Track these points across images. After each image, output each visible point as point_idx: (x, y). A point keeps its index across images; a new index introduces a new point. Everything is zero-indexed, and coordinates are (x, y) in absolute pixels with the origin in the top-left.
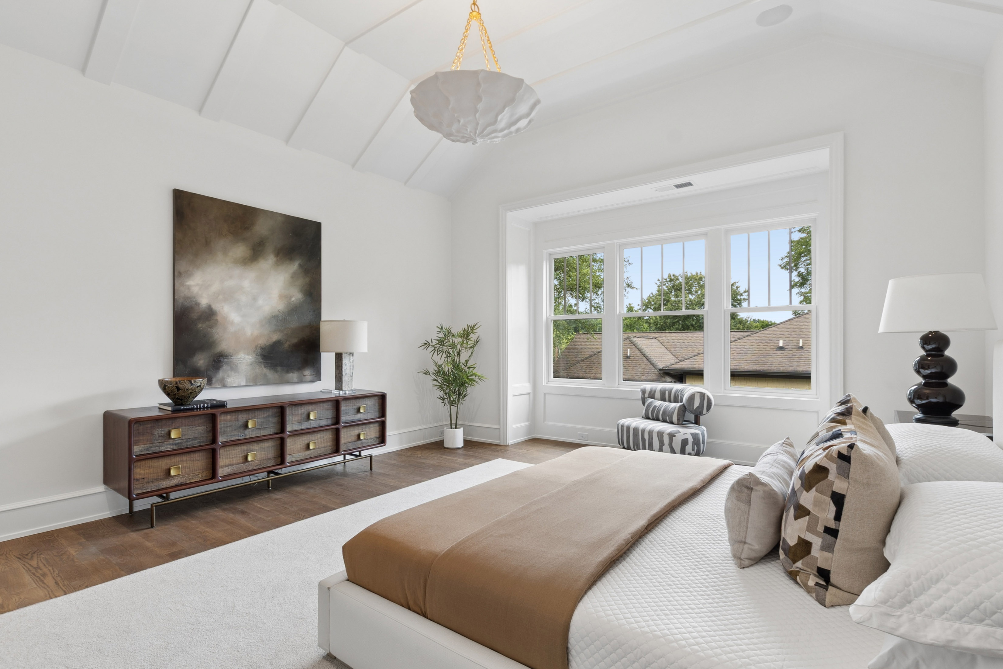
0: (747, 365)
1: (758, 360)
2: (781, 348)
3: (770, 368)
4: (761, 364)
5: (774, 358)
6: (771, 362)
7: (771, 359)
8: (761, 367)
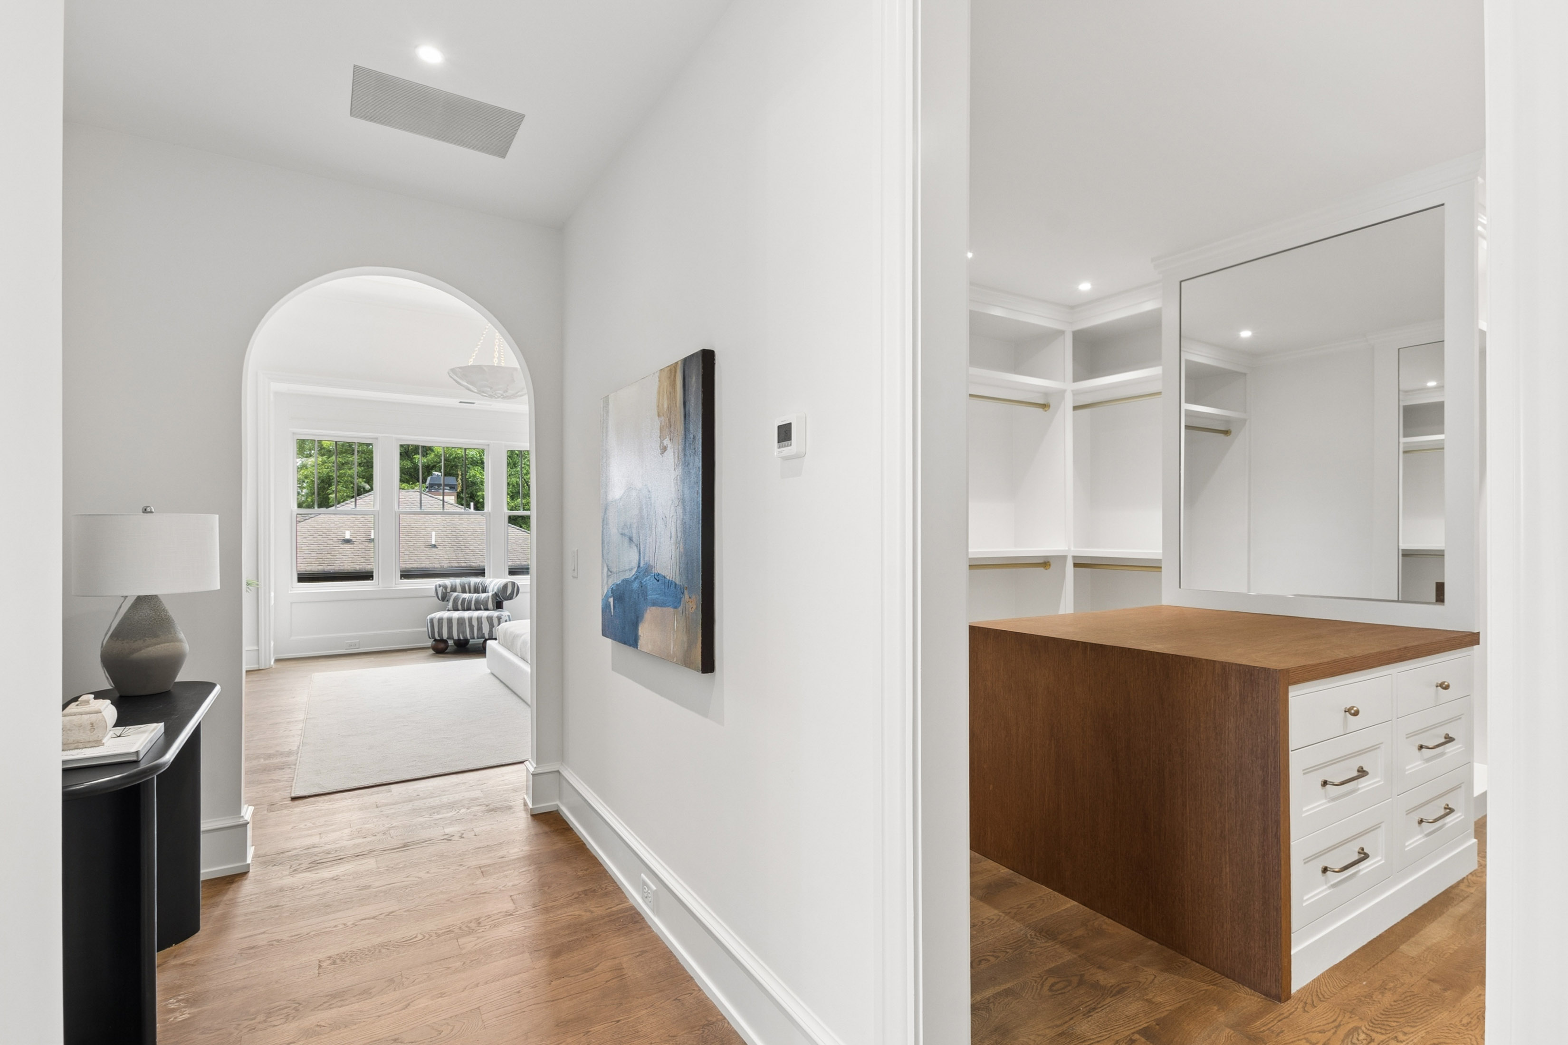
0: (309, 565)
1: (321, 557)
2: (348, 541)
3: (342, 568)
4: (328, 562)
5: (343, 554)
6: (340, 559)
7: (339, 556)
8: (329, 567)
